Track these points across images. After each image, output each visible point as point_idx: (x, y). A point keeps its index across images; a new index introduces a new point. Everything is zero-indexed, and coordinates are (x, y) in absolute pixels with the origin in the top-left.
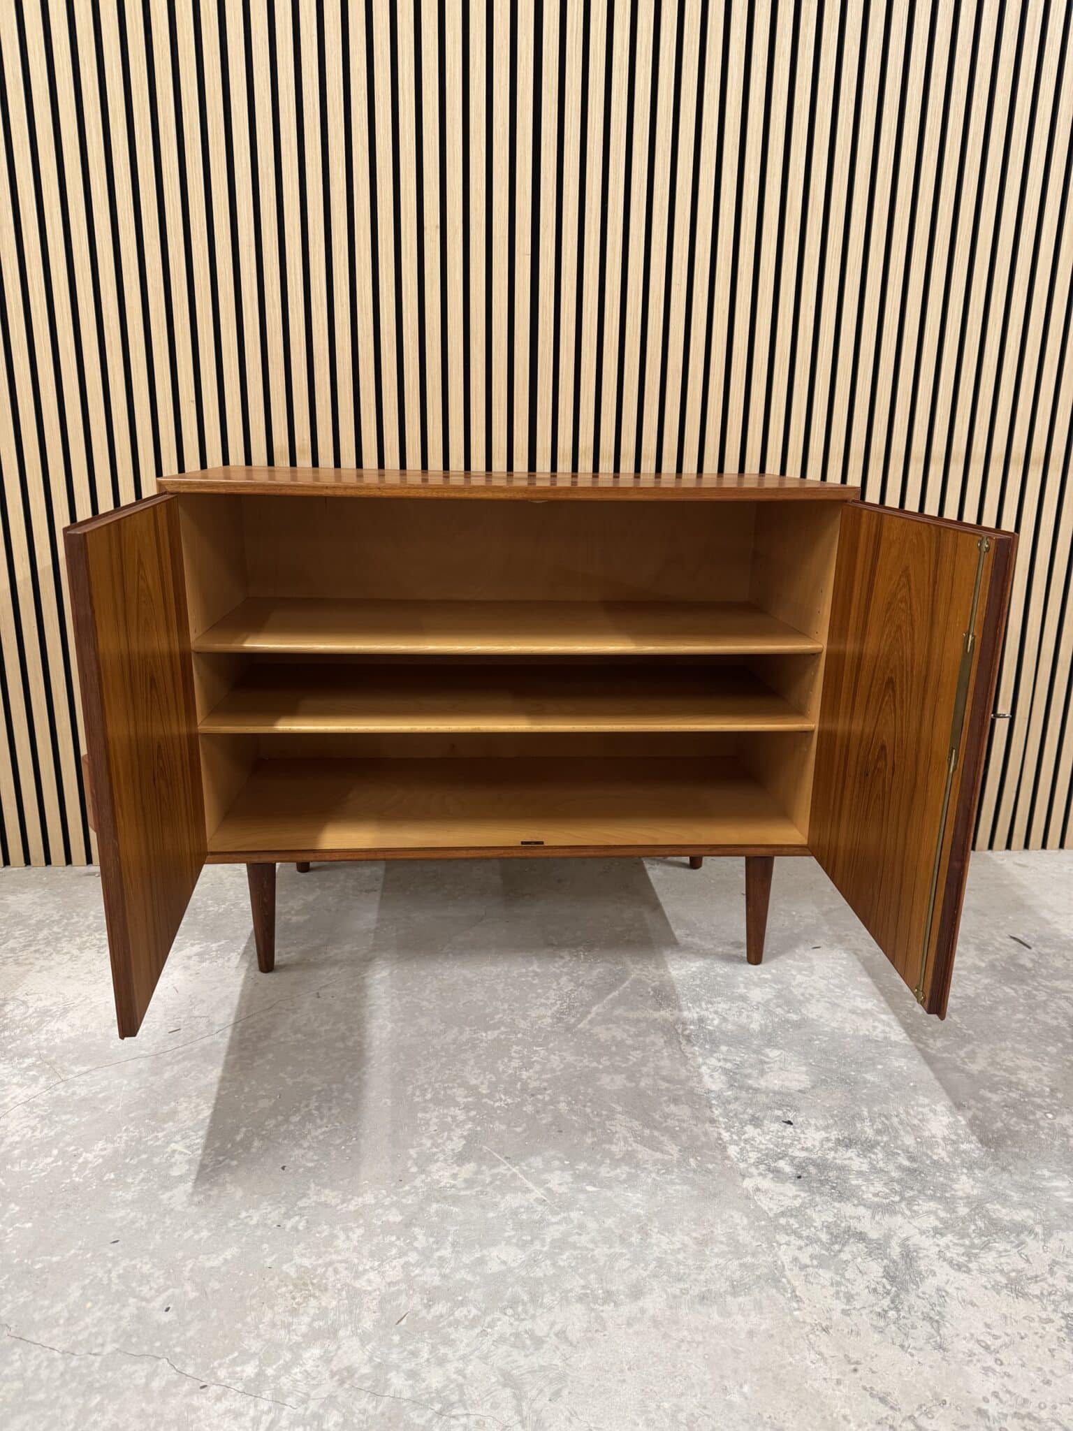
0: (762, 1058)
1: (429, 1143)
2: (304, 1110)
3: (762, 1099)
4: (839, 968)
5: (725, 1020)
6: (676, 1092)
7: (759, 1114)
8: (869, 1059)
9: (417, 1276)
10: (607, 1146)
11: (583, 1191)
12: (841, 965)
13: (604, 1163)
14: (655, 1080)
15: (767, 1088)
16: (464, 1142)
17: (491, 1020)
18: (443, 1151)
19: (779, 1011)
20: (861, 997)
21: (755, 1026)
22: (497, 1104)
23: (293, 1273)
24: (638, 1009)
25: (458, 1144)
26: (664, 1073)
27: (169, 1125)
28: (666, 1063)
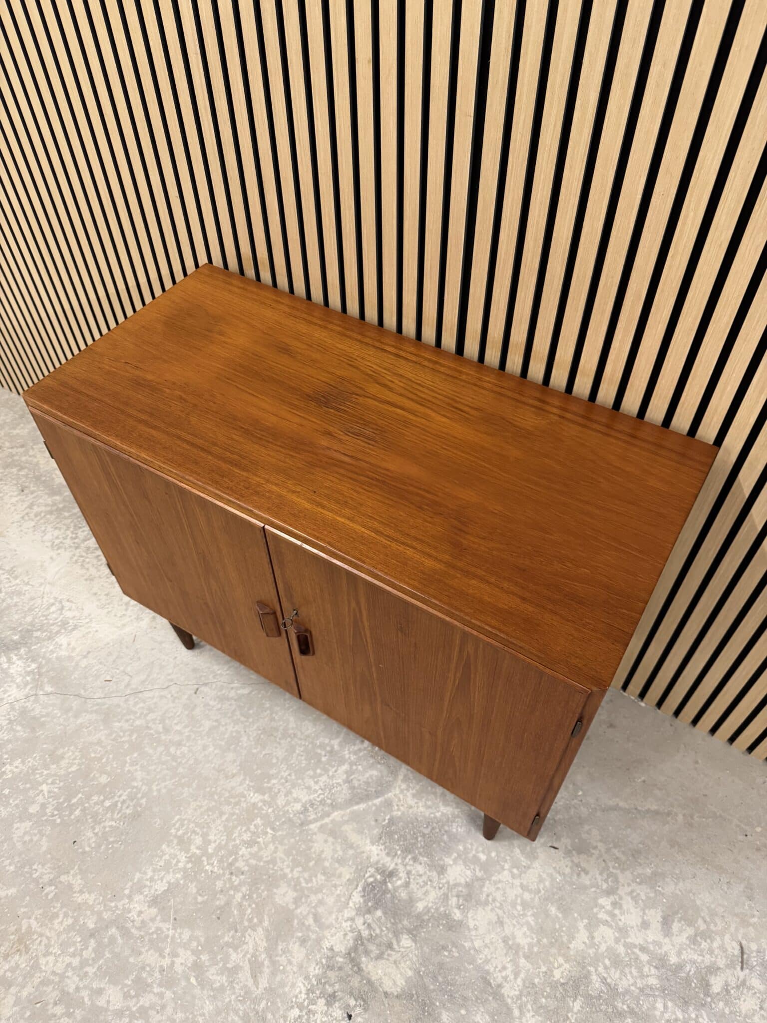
0: (395, 942)
1: (150, 874)
2: (116, 799)
3: (355, 982)
4: (547, 883)
5: (407, 885)
6: (311, 934)
7: (339, 993)
8: (465, 999)
9: (68, 977)
10: (231, 950)
11: (188, 979)
12: (553, 879)
13: (217, 964)
14: (308, 914)
15: (369, 973)
16: (166, 888)
17: (268, 782)
18: (151, 887)
19: (455, 900)
20: (530, 928)
21: (420, 906)
22: (207, 867)
23: (24, 929)
24: (362, 833)
25: (160, 887)
26: (320, 910)
27: (54, 766)
28: (330, 901)
